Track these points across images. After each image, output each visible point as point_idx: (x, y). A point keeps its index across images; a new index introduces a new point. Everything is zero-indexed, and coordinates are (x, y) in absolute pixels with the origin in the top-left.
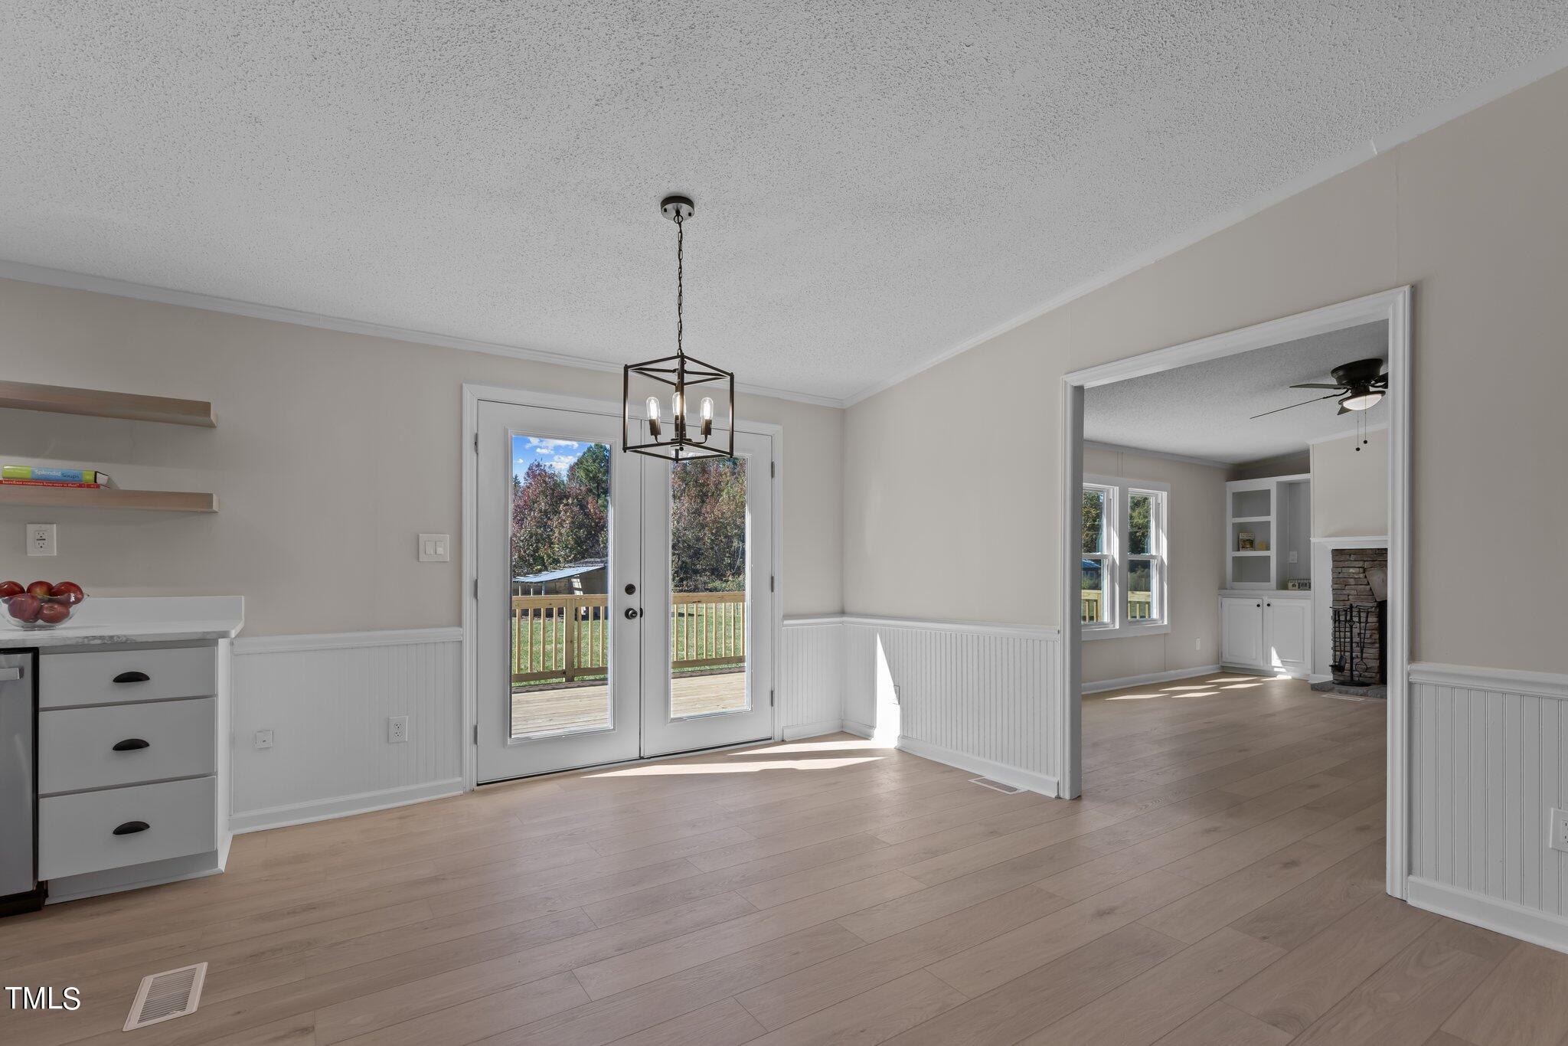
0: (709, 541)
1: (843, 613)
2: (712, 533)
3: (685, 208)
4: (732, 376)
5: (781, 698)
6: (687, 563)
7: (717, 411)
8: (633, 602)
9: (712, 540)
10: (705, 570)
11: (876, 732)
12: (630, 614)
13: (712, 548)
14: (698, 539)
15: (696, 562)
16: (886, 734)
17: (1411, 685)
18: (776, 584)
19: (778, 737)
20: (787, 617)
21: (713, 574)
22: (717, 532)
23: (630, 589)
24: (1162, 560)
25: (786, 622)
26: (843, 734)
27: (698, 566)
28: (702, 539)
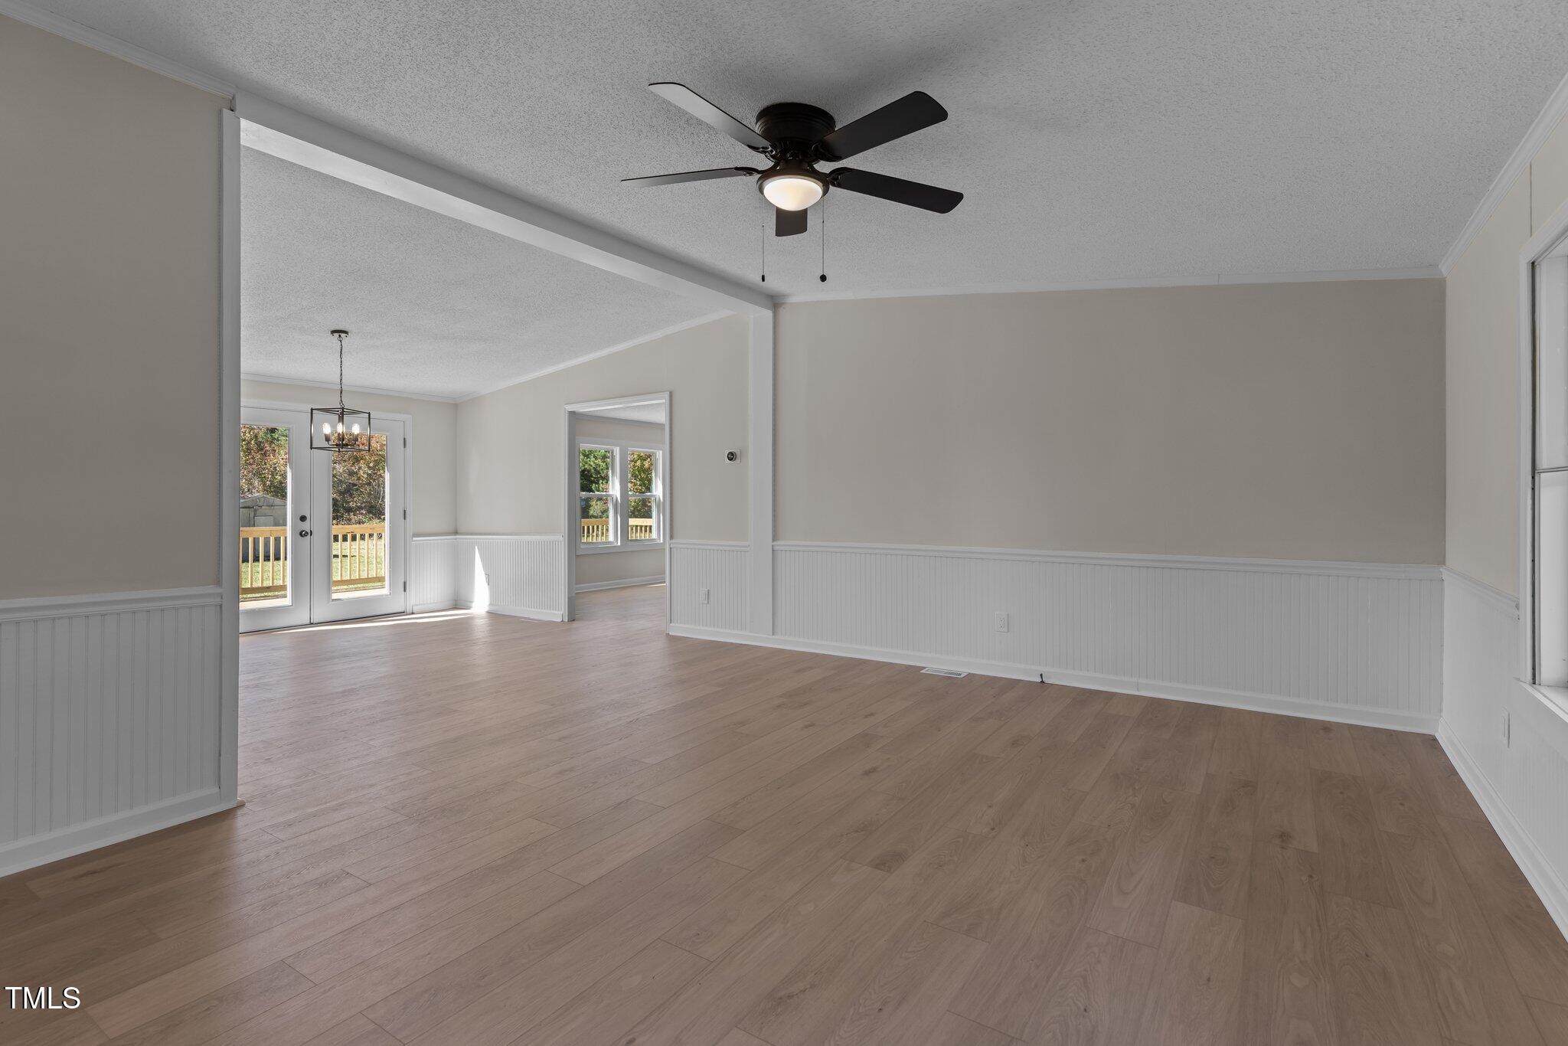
0: (365, 476)
1: (456, 533)
2: (369, 467)
3: (343, 335)
4: (369, 414)
5: (411, 587)
6: (337, 501)
7: (362, 428)
8: (305, 526)
9: (369, 475)
10: (360, 508)
11: (473, 605)
12: (303, 534)
13: (369, 484)
14: (351, 474)
15: (349, 499)
16: (480, 603)
17: (671, 548)
18: (407, 516)
19: (409, 610)
20: (415, 535)
21: (370, 512)
22: (375, 466)
23: (303, 518)
24: (659, 499)
25: (414, 539)
26: (455, 608)
27: (351, 504)
28: (356, 473)
